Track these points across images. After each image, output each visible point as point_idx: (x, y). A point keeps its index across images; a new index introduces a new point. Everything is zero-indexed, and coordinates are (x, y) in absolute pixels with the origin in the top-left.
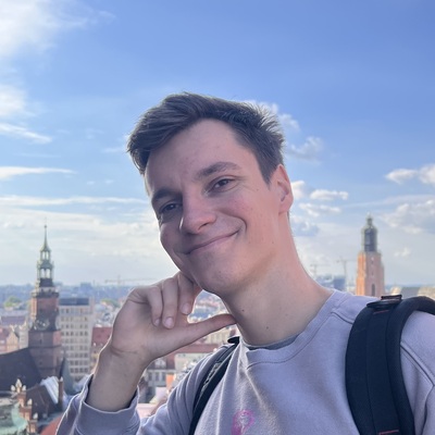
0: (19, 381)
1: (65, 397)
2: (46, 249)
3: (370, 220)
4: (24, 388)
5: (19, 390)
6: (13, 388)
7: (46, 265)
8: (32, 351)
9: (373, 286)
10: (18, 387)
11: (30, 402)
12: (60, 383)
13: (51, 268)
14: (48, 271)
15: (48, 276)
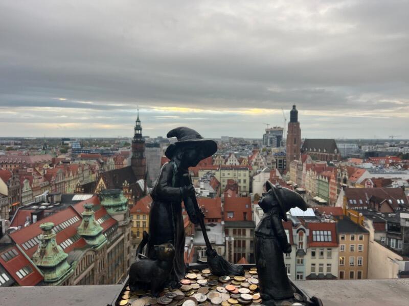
0: (126, 181)
1: (147, 189)
2: (138, 121)
3: (294, 107)
4: (128, 184)
5: (126, 185)
6: (123, 184)
7: (138, 128)
8: (133, 168)
9: (295, 139)
10: (126, 184)
11: (131, 191)
12: (145, 182)
13: (141, 129)
14: (140, 131)
15: (140, 133)
